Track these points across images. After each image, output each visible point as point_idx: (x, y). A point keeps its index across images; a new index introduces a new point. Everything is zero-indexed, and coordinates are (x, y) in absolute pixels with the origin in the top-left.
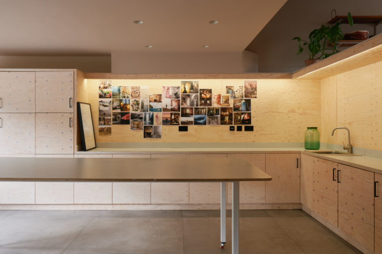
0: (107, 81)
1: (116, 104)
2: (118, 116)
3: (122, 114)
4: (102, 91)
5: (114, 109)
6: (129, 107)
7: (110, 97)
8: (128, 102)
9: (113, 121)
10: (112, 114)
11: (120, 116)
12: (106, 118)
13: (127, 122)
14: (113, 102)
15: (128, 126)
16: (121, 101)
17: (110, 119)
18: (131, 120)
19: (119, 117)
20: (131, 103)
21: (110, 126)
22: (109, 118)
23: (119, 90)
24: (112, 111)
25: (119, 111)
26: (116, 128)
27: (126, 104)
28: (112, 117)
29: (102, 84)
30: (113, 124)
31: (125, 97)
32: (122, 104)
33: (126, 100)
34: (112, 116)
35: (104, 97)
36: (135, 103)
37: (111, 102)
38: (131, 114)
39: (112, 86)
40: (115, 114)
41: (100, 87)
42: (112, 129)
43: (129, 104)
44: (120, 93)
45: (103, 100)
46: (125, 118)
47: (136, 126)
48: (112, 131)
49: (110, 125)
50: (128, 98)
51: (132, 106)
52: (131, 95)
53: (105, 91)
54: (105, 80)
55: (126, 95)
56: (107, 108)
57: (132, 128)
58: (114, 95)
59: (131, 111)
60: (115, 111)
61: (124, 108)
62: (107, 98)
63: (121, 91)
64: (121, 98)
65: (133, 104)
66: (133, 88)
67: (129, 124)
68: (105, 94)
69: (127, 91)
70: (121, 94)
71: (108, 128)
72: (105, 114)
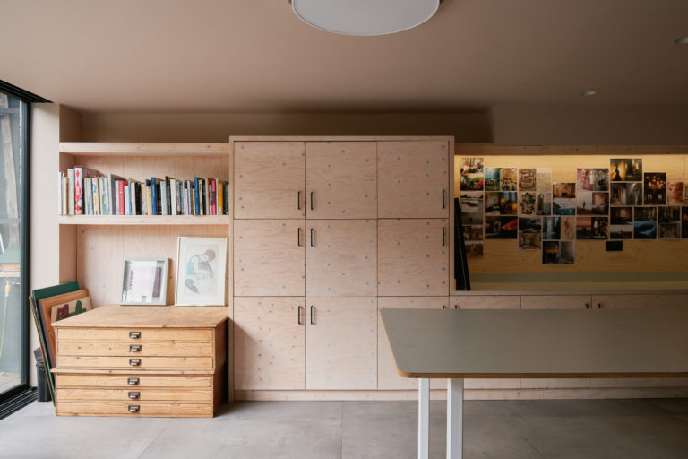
0: (477, 160)
1: (491, 201)
2: (496, 222)
3: (504, 220)
4: (466, 177)
5: (489, 210)
6: (515, 206)
7: (481, 189)
8: (513, 198)
9: (486, 233)
10: (484, 219)
11: (500, 225)
12: (473, 226)
13: (512, 235)
14: (486, 197)
15: (514, 243)
16: (501, 195)
17: (481, 230)
18: (519, 231)
19: (497, 226)
20: (520, 198)
21: (482, 242)
22: (479, 226)
23: (497, 175)
24: (485, 215)
25: (497, 214)
26: (491, 246)
27: (509, 202)
28: (484, 225)
29: (466, 164)
30: (487, 238)
31: (507, 188)
32: (503, 200)
33: (510, 194)
34: (484, 223)
35: (470, 189)
36: (527, 198)
37: (482, 197)
38: (520, 219)
39: (485, 167)
40: (489, 220)
41: (462, 170)
42: (484, 248)
43: (516, 201)
44: (498, 181)
45: (469, 193)
46: (508, 227)
47: (528, 241)
48: (485, 251)
49: (481, 239)
50: (513, 190)
51: (522, 205)
52: (520, 184)
53: (472, 176)
54: (472, 157)
55: (510, 185)
56: (475, 209)
57: (520, 246)
58: (487, 184)
59: (520, 215)
60: (489, 214)
61: (506, 207)
62: (475, 190)
63: (502, 176)
64: (502, 191)
65: (524, 200)
66: (522, 171)
67: (516, 238)
68: (472, 182)
69: (512, 177)
70: (501, 183)
71: (477, 245)
72: (471, 219)
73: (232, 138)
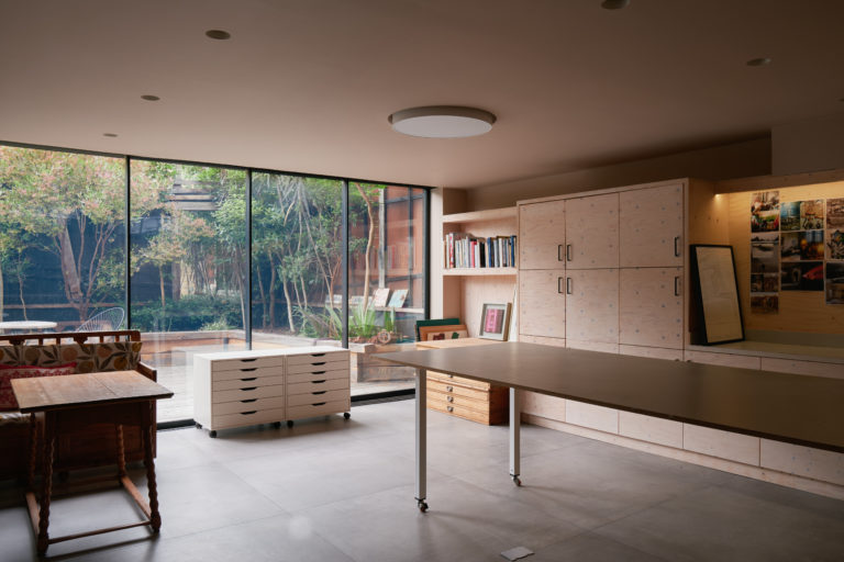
0: (770, 194)
1: (789, 244)
2: (795, 270)
3: (805, 267)
4: (757, 216)
5: (786, 254)
6: (821, 248)
7: (777, 229)
8: (818, 238)
9: (782, 282)
10: (780, 266)
11: (799, 272)
12: (766, 275)
13: (818, 286)
14: (783, 239)
15: (821, 296)
16: (801, 236)
17: (776, 279)
18: (826, 281)
19: (796, 274)
20: (827, 238)
21: (777, 294)
22: (774, 275)
23: (797, 210)
24: (782, 260)
25: (797, 259)
26: (788, 299)
27: (814, 243)
28: (780, 274)
29: (758, 200)
30: (783, 289)
31: (811, 226)
32: (804, 242)
33: (814, 233)
34: (780, 271)
35: (763, 230)
36: (837, 238)
37: (777, 239)
38: (828, 265)
39: (781, 202)
40: (786, 267)
41: (753, 208)
42: (780, 301)
43: (822, 242)
44: (799, 218)
45: (761, 235)
46: (810, 275)
47: (838, 294)
48: (780, 306)
49: (777, 291)
50: (819, 227)
51: (830, 246)
52: (828, 220)
53: (765, 214)
54: (765, 191)
55: (815, 222)
56: (769, 254)
57: (828, 300)
58: (785, 223)
59: (828, 259)
60: (787, 260)
61: (809, 251)
62: (769, 230)
63: (803, 211)
64: (802, 230)
65: (833, 240)
66: (831, 203)
67: (822, 289)
68: (765, 222)
69: (816, 210)
70: (802, 220)
71: (771, 298)
72: (763, 266)
73: (518, 203)
